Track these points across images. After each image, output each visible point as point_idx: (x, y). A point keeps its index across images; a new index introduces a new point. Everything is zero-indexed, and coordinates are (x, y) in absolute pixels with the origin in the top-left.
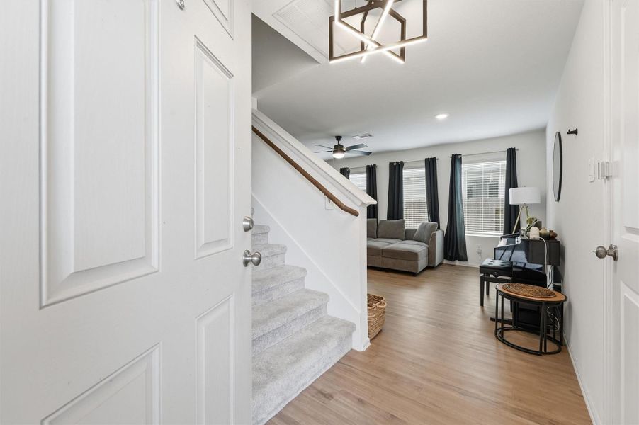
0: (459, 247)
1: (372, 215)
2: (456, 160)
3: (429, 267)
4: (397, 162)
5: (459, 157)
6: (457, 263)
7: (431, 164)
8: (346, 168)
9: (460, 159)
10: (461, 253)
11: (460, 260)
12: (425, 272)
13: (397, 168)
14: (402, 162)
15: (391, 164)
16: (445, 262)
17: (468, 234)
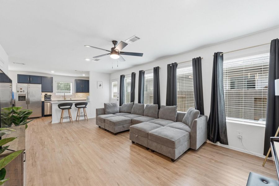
0: (220, 131)
1: (156, 102)
2: (218, 57)
3: (191, 149)
4: (172, 64)
5: (221, 54)
6: (218, 144)
7: (197, 63)
8: (142, 71)
9: (222, 56)
10: (222, 137)
11: (221, 143)
12: (186, 155)
13: (172, 68)
14: (176, 63)
15: (169, 65)
16: (208, 142)
17: (229, 120)
